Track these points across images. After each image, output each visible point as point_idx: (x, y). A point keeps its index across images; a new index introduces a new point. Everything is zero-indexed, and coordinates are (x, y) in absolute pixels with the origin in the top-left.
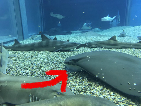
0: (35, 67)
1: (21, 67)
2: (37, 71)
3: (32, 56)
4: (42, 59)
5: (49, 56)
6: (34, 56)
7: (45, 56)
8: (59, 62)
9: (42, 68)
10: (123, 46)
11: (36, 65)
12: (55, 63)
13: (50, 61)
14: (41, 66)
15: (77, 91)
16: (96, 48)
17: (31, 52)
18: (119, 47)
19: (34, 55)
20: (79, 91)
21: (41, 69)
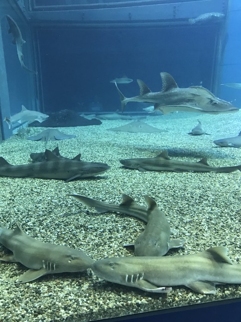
0: (41, 213)
1: (22, 213)
2: (45, 219)
3: (32, 190)
4: (50, 198)
5: (59, 192)
6: (36, 190)
7: (52, 190)
8: (75, 205)
9: (51, 215)
10: (178, 167)
11: (43, 210)
12: (69, 205)
13: (61, 203)
14: (50, 212)
15: (95, 246)
16: (137, 171)
17: (29, 180)
18: (172, 169)
19: (36, 188)
20: (97, 246)
21: (51, 217)
